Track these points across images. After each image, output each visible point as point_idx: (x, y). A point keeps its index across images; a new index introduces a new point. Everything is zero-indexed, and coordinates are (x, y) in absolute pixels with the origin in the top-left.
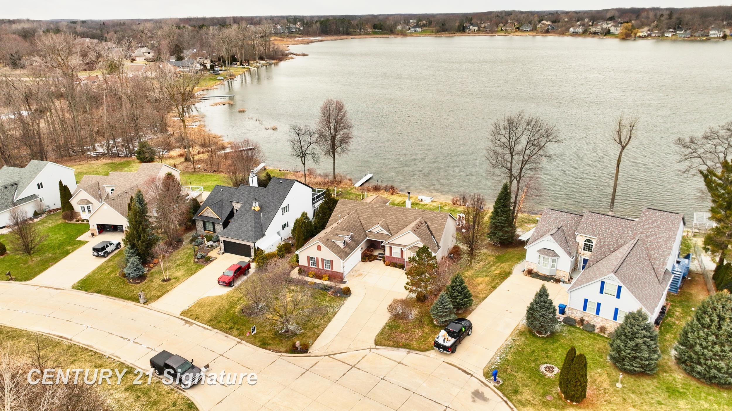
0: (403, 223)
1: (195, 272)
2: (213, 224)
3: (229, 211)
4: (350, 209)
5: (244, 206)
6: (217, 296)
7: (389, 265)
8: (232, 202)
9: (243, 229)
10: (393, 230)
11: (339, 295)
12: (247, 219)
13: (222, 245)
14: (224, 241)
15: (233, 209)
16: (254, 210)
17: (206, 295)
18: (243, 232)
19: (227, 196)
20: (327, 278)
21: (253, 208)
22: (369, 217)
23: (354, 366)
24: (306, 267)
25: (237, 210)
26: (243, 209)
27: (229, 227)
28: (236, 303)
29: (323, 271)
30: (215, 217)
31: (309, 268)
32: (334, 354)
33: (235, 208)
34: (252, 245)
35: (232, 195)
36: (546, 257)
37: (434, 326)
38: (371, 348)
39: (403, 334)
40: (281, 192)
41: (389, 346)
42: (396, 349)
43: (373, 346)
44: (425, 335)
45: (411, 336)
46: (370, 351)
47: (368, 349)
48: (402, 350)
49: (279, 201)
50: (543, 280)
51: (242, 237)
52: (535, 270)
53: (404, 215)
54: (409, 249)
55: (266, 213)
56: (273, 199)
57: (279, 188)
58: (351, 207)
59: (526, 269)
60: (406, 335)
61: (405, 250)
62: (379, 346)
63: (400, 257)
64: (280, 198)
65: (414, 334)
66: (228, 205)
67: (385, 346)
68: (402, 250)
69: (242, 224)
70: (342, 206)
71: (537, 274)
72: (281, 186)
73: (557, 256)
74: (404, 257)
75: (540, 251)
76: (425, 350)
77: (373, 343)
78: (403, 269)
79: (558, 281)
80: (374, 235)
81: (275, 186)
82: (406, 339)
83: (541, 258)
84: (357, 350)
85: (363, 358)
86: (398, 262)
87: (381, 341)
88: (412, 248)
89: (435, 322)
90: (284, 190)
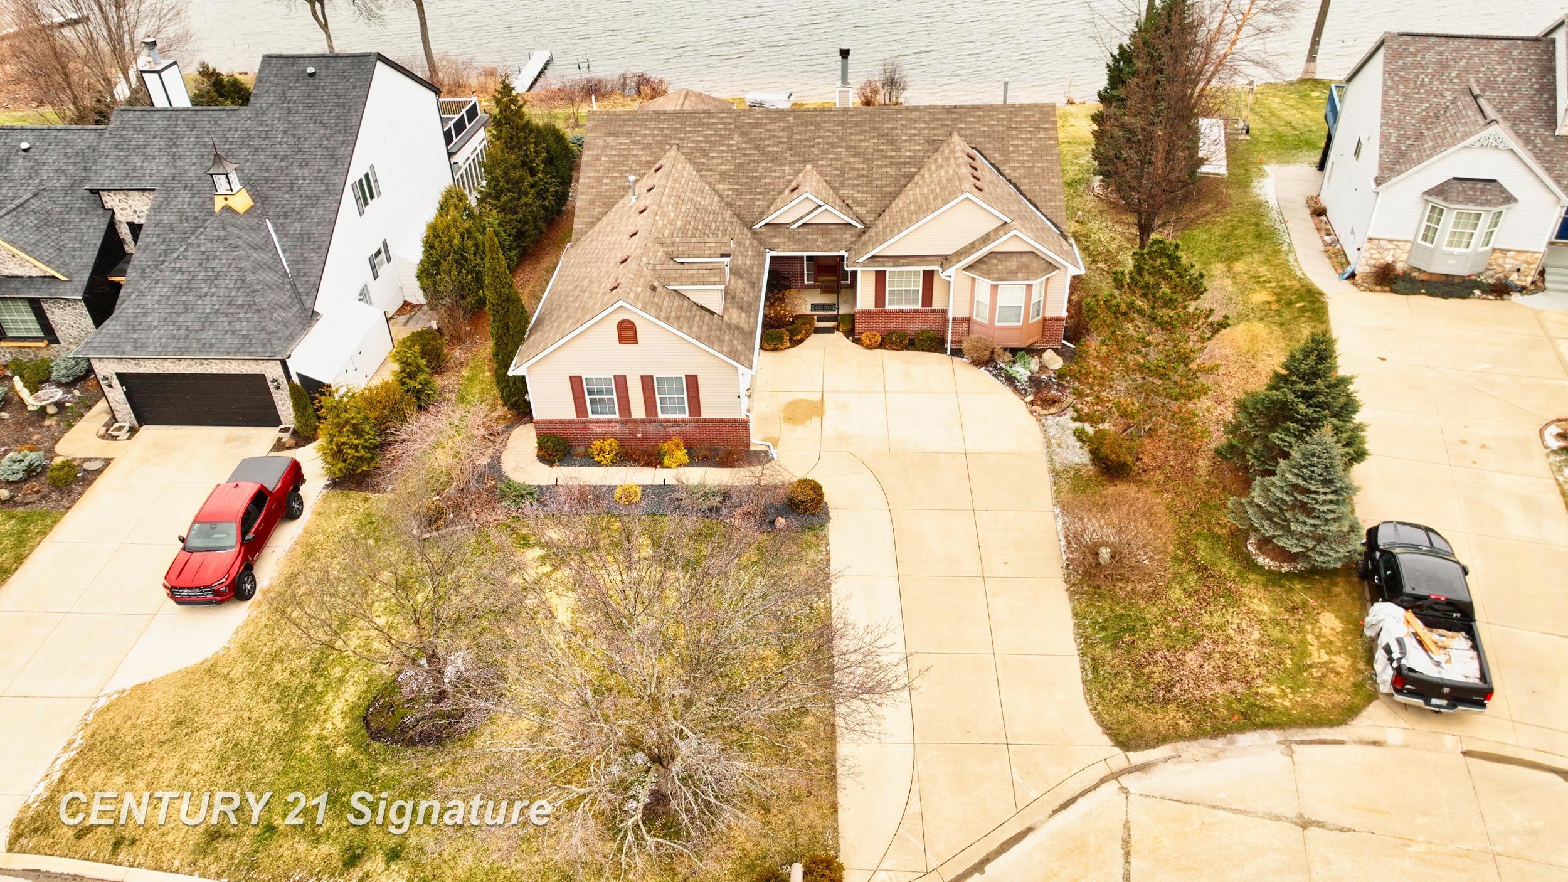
0: (892, 171)
1: (20, 560)
2: (36, 306)
3: (95, 238)
4: (648, 146)
5: (167, 201)
6: (188, 672)
7: (882, 346)
8: (95, 192)
9: (207, 306)
10: (861, 204)
11: (781, 522)
12: (207, 257)
13: (117, 394)
14: (120, 376)
15: (112, 227)
16: (227, 209)
17: (126, 680)
18: (206, 322)
19: (61, 172)
20: (681, 455)
21: (219, 202)
22: (739, 166)
24: (567, 423)
25: (135, 229)
26: (169, 217)
27: (126, 307)
28: (311, 686)
29: (651, 428)
30: (35, 273)
31: (585, 425)
33: (123, 217)
34: (272, 371)
35: (86, 159)
36: (1471, 208)
37: (1274, 579)
38: (1115, 776)
39: (1189, 656)
40: (325, 117)
41: (1182, 738)
42: (1219, 743)
43: (1118, 758)
44: (1276, 633)
45: (1227, 656)
46: (1125, 791)
47: (1103, 781)
48: (1247, 739)
49: (332, 156)
50: (1446, 295)
51: (212, 346)
52: (1400, 267)
53: (880, 136)
54: (967, 269)
55: (286, 215)
56: (300, 150)
57: (309, 96)
58: (649, 140)
59: (1362, 264)
60: (1208, 656)
61: (953, 273)
62: (1137, 748)
63: (919, 306)
64: (331, 143)
65: (1228, 640)
66: (80, 209)
67: (1163, 740)
68: (929, 276)
69: (189, 282)
70: (610, 139)
71: (1413, 281)
72: (317, 88)
73: (1509, 199)
74: (937, 304)
75: (1440, 191)
76: (1348, 713)
77: (1106, 740)
78: (944, 351)
79: (1501, 290)
80: (792, 235)
81: (289, 94)
82: (1224, 679)
83: (1449, 219)
84: (1064, 806)
85: (1126, 842)
86: (914, 327)
87: (1129, 721)
88: (981, 261)
89: (1261, 560)
90: (338, 105)
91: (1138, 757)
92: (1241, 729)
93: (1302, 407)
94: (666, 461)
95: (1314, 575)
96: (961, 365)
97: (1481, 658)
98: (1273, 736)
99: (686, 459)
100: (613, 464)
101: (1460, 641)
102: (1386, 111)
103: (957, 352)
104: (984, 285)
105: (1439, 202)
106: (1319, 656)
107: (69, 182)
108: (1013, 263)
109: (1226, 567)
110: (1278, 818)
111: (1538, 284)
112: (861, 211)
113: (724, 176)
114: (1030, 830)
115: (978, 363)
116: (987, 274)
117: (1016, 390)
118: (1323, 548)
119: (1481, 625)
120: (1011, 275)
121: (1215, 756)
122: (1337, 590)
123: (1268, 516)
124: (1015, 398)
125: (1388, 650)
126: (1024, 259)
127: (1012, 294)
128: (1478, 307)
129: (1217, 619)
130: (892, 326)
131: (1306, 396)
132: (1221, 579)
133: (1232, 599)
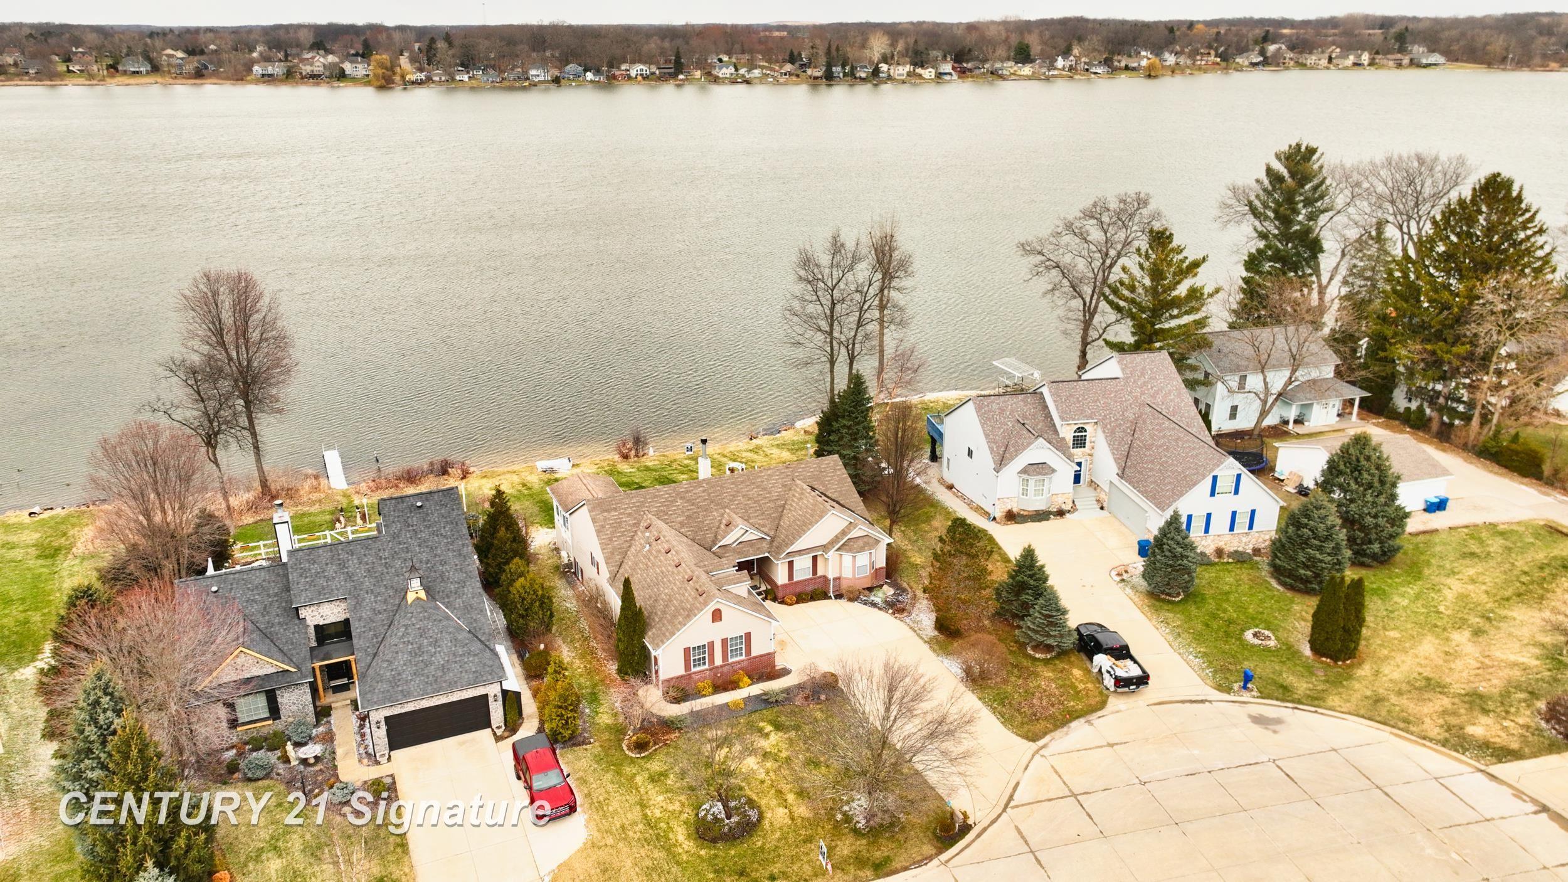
2: (271, 695)
3: (302, 639)
4: (629, 515)
5: (359, 604)
7: (797, 602)
8: (297, 609)
9: (439, 660)
10: (763, 526)
11: (823, 697)
13: (381, 733)
14: (386, 719)
16: (419, 599)
18: (444, 669)
20: (746, 679)
21: (412, 596)
22: (688, 517)
23: (1075, 796)
24: (681, 677)
25: (321, 628)
26: (367, 613)
28: (657, 835)
29: (729, 668)
30: (273, 670)
31: (691, 676)
32: (1011, 798)
33: (312, 622)
34: (493, 690)
36: (1040, 477)
37: (1046, 662)
38: (1037, 752)
39: (1034, 701)
40: (443, 531)
41: (1051, 731)
42: (1065, 729)
43: (1034, 746)
44: (1060, 682)
45: (1049, 697)
46: (1042, 756)
47: (1033, 756)
48: (1074, 724)
49: (460, 555)
50: (1040, 520)
51: (456, 682)
52: (1015, 510)
53: (758, 487)
54: (838, 550)
55: (448, 597)
56: (436, 555)
57: (424, 521)
58: (629, 511)
59: (999, 513)
60: (1041, 699)
61: (832, 554)
62: (1038, 740)
63: (811, 576)
64: (455, 547)
65: (1045, 691)
66: (279, 623)
67: (1045, 734)
68: (815, 558)
69: (419, 648)
70: (605, 514)
71: (1023, 516)
72: (427, 515)
73: (1054, 471)
74: (820, 573)
75: (1024, 471)
76: (1103, 704)
77: (1024, 741)
78: (830, 598)
79: (1061, 513)
80: (734, 550)
81: (410, 521)
82: (1053, 705)
83: (1032, 483)
84: (1026, 768)
85: (1056, 772)
86: (810, 588)
87: (1029, 731)
88: (843, 545)
89: (1037, 656)
90: (447, 522)
91: (1041, 743)
92: (1070, 721)
93: (1032, 582)
94: (741, 684)
95: (1062, 654)
96: (843, 602)
97: (1140, 666)
98: (1082, 720)
99: (749, 681)
100: (713, 694)
101: (1128, 662)
102: (987, 436)
103: (839, 596)
104: (847, 558)
105: (1026, 476)
106: (1081, 686)
107: (261, 607)
108: (861, 543)
109: (1025, 663)
110: (1101, 747)
111: (1074, 509)
112: (765, 530)
113: (682, 524)
114: (1017, 784)
115: (851, 600)
116: (850, 551)
117: (880, 609)
118: (1064, 640)
119: (1133, 652)
120: (861, 550)
121: (1067, 734)
122: (1072, 659)
123: (1036, 632)
124: (882, 613)
125: (1108, 672)
126: (865, 539)
127: (863, 559)
128: (1054, 523)
129: (1036, 684)
130: (798, 590)
131: (1031, 576)
132: (1027, 668)
133: (1037, 675)
